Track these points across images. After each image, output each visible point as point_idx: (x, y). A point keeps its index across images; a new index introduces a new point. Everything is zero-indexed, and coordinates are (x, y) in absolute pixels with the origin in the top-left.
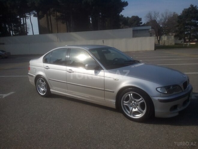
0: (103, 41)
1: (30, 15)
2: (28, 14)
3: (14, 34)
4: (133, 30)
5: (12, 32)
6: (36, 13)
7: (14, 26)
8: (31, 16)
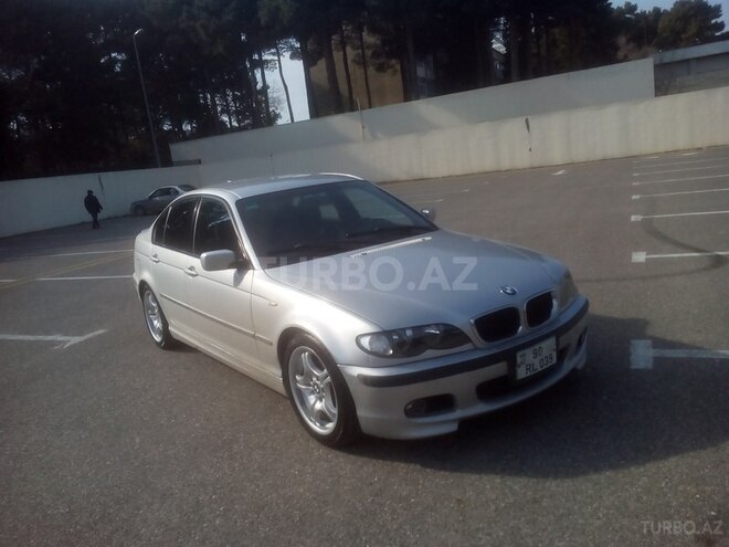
0: (527, 120)
1: (278, 54)
2: (273, 54)
3: (235, 124)
4: (656, 66)
5: (230, 119)
6: (298, 45)
7: (235, 99)
8: (281, 58)
